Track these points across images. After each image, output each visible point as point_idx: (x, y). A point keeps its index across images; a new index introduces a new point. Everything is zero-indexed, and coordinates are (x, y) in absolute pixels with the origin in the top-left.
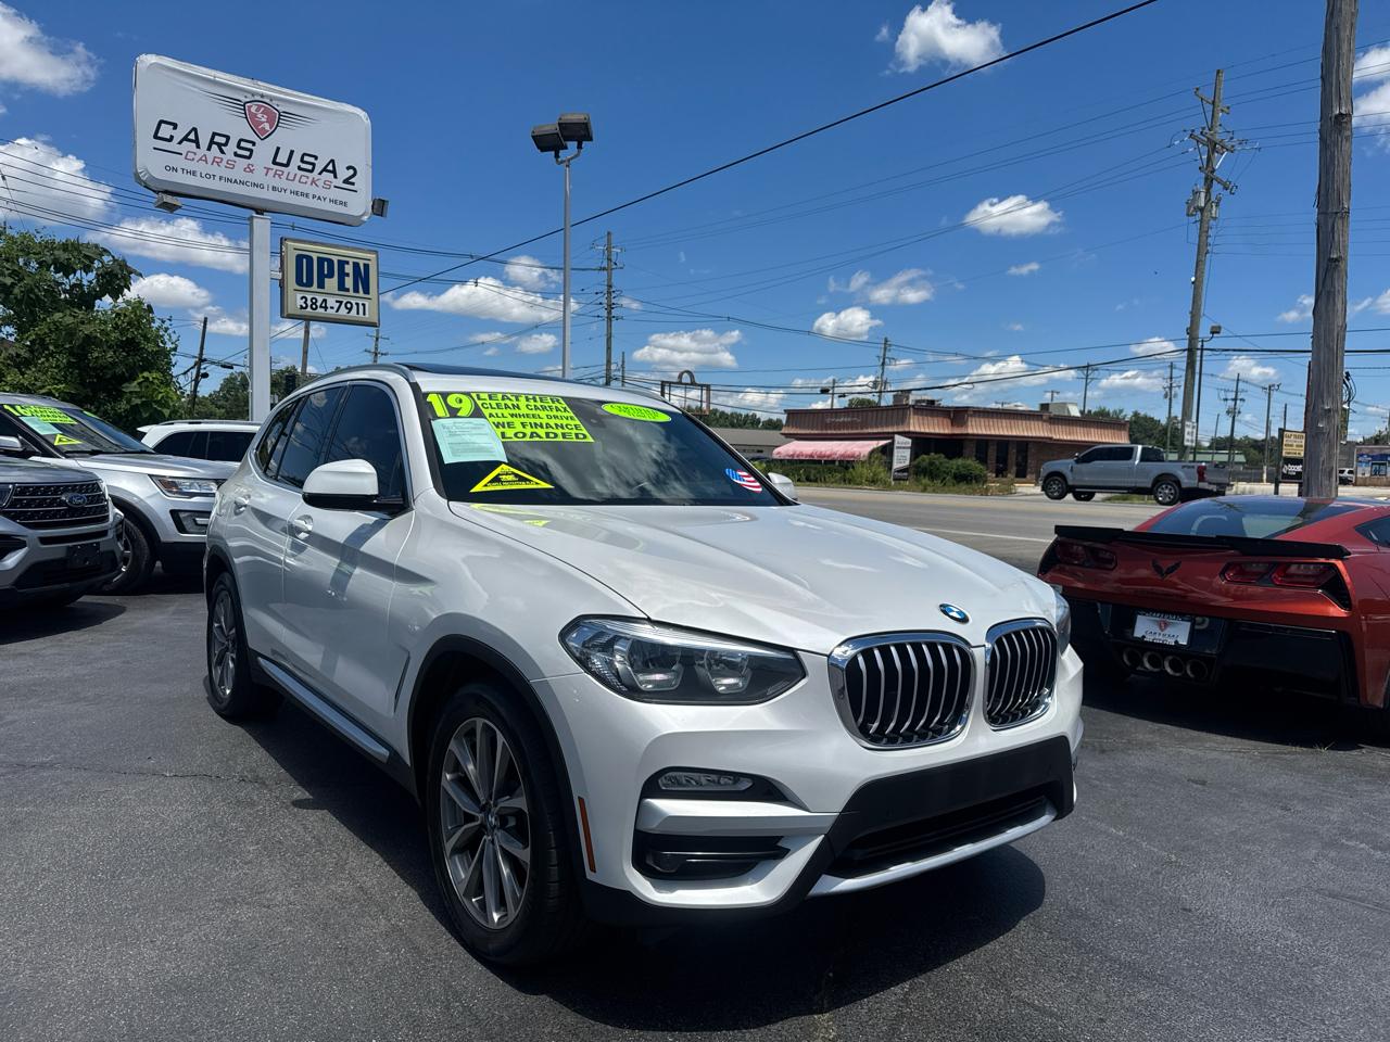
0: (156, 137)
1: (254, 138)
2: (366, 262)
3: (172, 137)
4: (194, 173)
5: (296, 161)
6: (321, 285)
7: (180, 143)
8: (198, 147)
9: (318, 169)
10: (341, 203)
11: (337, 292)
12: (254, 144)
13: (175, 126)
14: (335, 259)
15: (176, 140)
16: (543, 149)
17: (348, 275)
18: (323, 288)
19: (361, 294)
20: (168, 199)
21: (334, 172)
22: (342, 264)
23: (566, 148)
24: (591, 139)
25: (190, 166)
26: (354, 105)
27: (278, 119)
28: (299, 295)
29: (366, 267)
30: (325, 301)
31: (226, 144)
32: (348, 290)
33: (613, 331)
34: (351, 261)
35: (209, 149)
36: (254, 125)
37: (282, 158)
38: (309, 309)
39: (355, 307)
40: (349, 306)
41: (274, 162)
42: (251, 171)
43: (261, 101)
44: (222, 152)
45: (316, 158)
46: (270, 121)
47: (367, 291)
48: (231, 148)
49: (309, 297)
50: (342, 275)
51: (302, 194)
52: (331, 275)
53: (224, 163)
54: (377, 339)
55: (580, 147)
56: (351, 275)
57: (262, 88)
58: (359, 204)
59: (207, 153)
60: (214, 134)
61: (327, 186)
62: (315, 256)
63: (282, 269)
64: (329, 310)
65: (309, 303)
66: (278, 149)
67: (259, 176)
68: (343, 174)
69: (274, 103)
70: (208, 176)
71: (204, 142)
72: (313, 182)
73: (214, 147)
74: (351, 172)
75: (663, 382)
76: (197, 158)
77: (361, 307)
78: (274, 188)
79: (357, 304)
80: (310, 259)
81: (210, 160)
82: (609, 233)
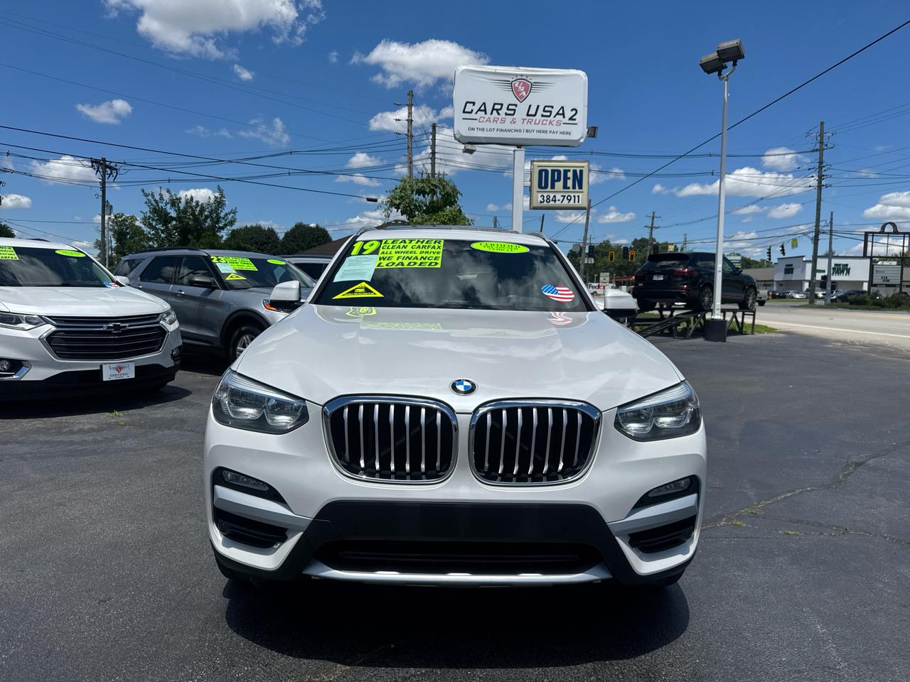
0: (464, 112)
1: (516, 102)
2: (581, 169)
3: (472, 110)
4: (483, 130)
5: (540, 111)
6: (553, 187)
7: (476, 113)
8: (486, 113)
9: (553, 114)
10: (567, 133)
11: (562, 190)
12: (516, 105)
13: (474, 103)
14: (562, 169)
15: (474, 112)
16: (709, 72)
17: (569, 178)
18: (554, 188)
19: (577, 189)
20: (469, 147)
21: (563, 114)
22: (566, 172)
23: (726, 67)
24: (743, 57)
25: (481, 125)
26: (577, 69)
27: (530, 87)
28: (540, 195)
29: (581, 172)
30: (555, 196)
31: (501, 109)
32: (569, 188)
33: (822, 197)
34: (572, 169)
35: (491, 114)
36: (516, 93)
37: (532, 112)
38: (545, 203)
39: (573, 198)
40: (569, 198)
41: (528, 115)
42: (515, 123)
43: (521, 78)
44: (499, 114)
45: (552, 107)
46: (526, 90)
47: (581, 187)
48: (504, 110)
49: (545, 195)
50: (566, 178)
51: (543, 132)
52: (559, 180)
53: (499, 121)
54: (653, 218)
55: (735, 64)
56: (571, 179)
57: (522, 71)
58: (578, 132)
59: (491, 116)
60: (495, 104)
61: (559, 123)
62: (549, 169)
63: (531, 180)
64: (557, 202)
65: (545, 199)
66: (530, 106)
67: (518, 125)
68: (569, 114)
69: (528, 79)
70: (491, 130)
71: (489, 110)
72: (550, 122)
73: (495, 112)
74: (574, 112)
75: (866, 232)
76: (485, 120)
77: (577, 198)
78: (527, 131)
79: (574, 196)
80: (547, 172)
81: (492, 120)
82: (822, 123)
